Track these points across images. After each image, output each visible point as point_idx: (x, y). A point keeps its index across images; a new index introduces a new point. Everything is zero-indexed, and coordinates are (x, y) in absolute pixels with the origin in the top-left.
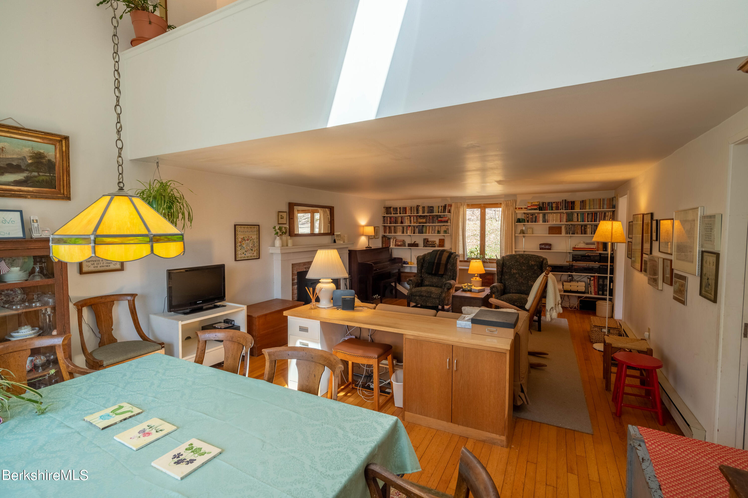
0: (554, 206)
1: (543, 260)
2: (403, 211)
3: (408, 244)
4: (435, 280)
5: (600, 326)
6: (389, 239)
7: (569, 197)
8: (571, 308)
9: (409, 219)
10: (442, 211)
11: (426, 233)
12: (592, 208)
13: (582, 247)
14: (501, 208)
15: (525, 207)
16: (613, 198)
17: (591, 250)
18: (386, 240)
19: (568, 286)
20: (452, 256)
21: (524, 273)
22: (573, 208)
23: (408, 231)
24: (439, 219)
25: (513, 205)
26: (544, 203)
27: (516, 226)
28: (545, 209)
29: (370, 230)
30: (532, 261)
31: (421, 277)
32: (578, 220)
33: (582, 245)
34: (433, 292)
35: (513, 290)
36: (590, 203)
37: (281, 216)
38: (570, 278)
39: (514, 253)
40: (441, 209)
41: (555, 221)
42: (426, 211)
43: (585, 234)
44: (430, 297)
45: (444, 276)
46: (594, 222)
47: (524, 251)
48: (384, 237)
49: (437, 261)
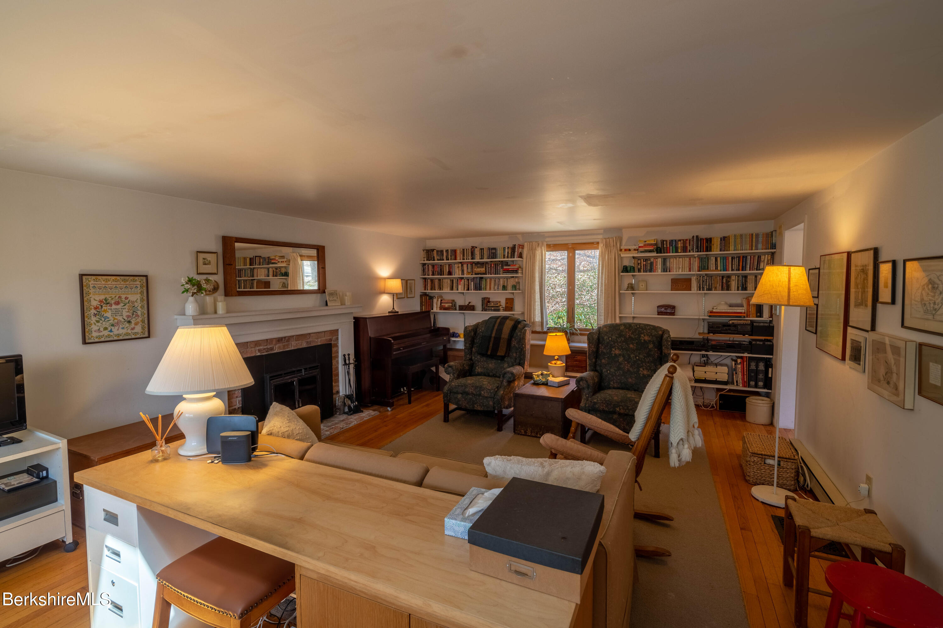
0: (680, 245)
1: (663, 332)
2: (451, 256)
3: (460, 306)
4: (491, 365)
5: (762, 455)
6: (431, 298)
7: (703, 232)
8: (706, 406)
9: (460, 268)
10: (509, 255)
11: (486, 289)
12: (739, 248)
13: (724, 311)
14: (598, 249)
15: (635, 247)
16: (772, 232)
17: (738, 315)
18: (427, 299)
19: (701, 372)
20: (519, 326)
21: (632, 356)
22: (709, 249)
23: (460, 287)
24: (505, 267)
25: (616, 245)
26: (663, 241)
27: (621, 278)
28: (665, 251)
29: (396, 285)
30: (644, 335)
31: (471, 359)
32: (716, 268)
33: (723, 308)
34: (484, 386)
35: (614, 383)
36: (735, 241)
37: (204, 259)
38: (705, 359)
39: (618, 321)
40: (508, 253)
41: (681, 270)
42: (486, 256)
43: (728, 289)
44: (480, 395)
45: (505, 359)
46: (742, 270)
47: (634, 318)
48: (424, 295)
49: (496, 334)
